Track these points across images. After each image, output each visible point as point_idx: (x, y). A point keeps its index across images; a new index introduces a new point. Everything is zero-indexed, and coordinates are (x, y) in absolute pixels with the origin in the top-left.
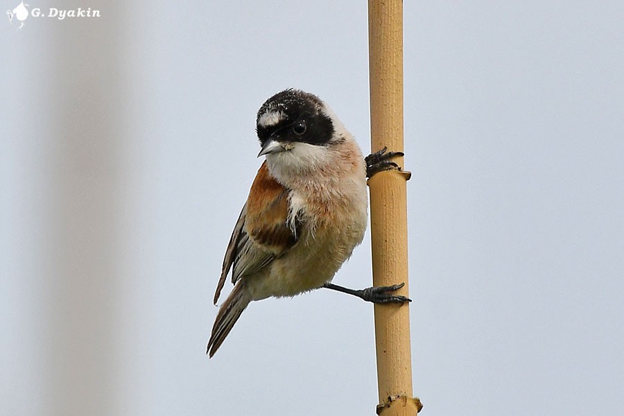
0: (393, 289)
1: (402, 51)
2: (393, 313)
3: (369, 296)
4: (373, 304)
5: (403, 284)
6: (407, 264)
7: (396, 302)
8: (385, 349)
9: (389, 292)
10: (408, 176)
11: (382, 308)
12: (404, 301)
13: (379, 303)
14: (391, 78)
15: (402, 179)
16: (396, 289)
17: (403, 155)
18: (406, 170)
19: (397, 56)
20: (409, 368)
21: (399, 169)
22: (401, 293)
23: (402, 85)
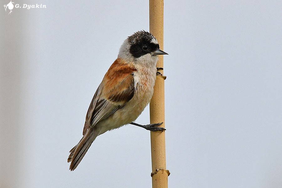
0: (158, 125)
1: (163, 26)
2: (158, 135)
3: (149, 128)
4: (150, 131)
5: (162, 123)
6: (164, 114)
7: (160, 130)
8: (155, 150)
9: (157, 126)
10: (165, 78)
11: (154, 133)
12: (163, 130)
13: (152, 131)
14: (158, 37)
15: (162, 79)
16: (159, 125)
17: (162, 69)
18: (164, 75)
19: (161, 28)
20: (165, 158)
21: (162, 75)
22: (161, 126)
23: (163, 40)
